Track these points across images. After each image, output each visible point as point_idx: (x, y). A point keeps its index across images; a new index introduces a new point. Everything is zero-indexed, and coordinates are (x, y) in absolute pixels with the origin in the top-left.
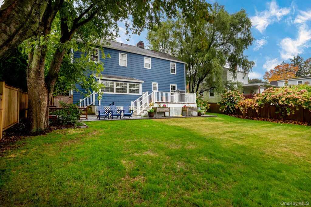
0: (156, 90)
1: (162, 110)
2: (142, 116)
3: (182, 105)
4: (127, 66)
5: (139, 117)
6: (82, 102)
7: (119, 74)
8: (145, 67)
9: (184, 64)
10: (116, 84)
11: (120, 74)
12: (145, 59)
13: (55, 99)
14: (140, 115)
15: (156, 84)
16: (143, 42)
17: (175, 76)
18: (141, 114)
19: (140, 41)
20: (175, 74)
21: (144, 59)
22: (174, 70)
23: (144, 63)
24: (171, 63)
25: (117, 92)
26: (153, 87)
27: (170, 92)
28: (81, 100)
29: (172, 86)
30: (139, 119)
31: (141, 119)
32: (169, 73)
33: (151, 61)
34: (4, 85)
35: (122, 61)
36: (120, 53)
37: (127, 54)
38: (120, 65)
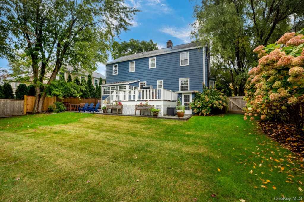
0: (162, 87)
1: (111, 107)
4: (135, 71)
8: (150, 68)
9: (203, 48)
10: (111, 88)
11: (130, 79)
17: (188, 67)
20: (188, 64)
21: (149, 60)
22: (187, 60)
23: (149, 64)
24: (180, 53)
26: (158, 85)
32: (179, 66)
33: (156, 59)
34: (25, 96)
35: (132, 68)
36: (130, 62)
37: (135, 62)
38: (130, 72)
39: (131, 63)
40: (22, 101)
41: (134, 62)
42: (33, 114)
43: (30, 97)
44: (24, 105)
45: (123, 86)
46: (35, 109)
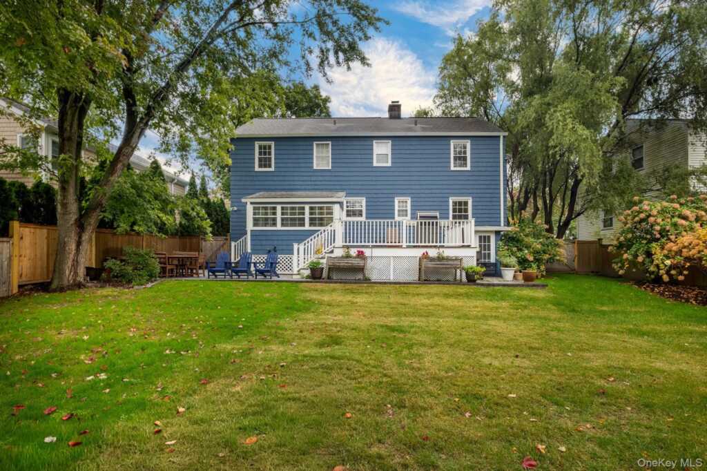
0: (406, 215)
1: (341, 264)
2: (305, 276)
3: (419, 253)
4: (330, 168)
5: (296, 278)
6: (235, 246)
7: (313, 187)
8: (375, 164)
9: (499, 137)
10: (283, 208)
11: (316, 187)
12: (374, 144)
13: (204, 243)
14: (299, 274)
15: (406, 202)
16: (399, 103)
17: (467, 174)
18: (302, 271)
19: (393, 102)
20: (468, 168)
21: (372, 145)
22: (465, 159)
23: (372, 154)
24: (452, 143)
25: (283, 225)
26: (397, 208)
27: (448, 218)
28: (233, 244)
29: (455, 203)
30: (297, 282)
31: (301, 282)
32: (447, 169)
33: (392, 145)
34: (16, 225)
35: (322, 159)
36: (315, 143)
37: (330, 142)
38: (315, 168)
39: (317, 144)
40: (5, 244)
41: (328, 144)
42: (61, 290)
43: (27, 229)
44: (10, 259)
45: (294, 206)
46: (67, 272)
